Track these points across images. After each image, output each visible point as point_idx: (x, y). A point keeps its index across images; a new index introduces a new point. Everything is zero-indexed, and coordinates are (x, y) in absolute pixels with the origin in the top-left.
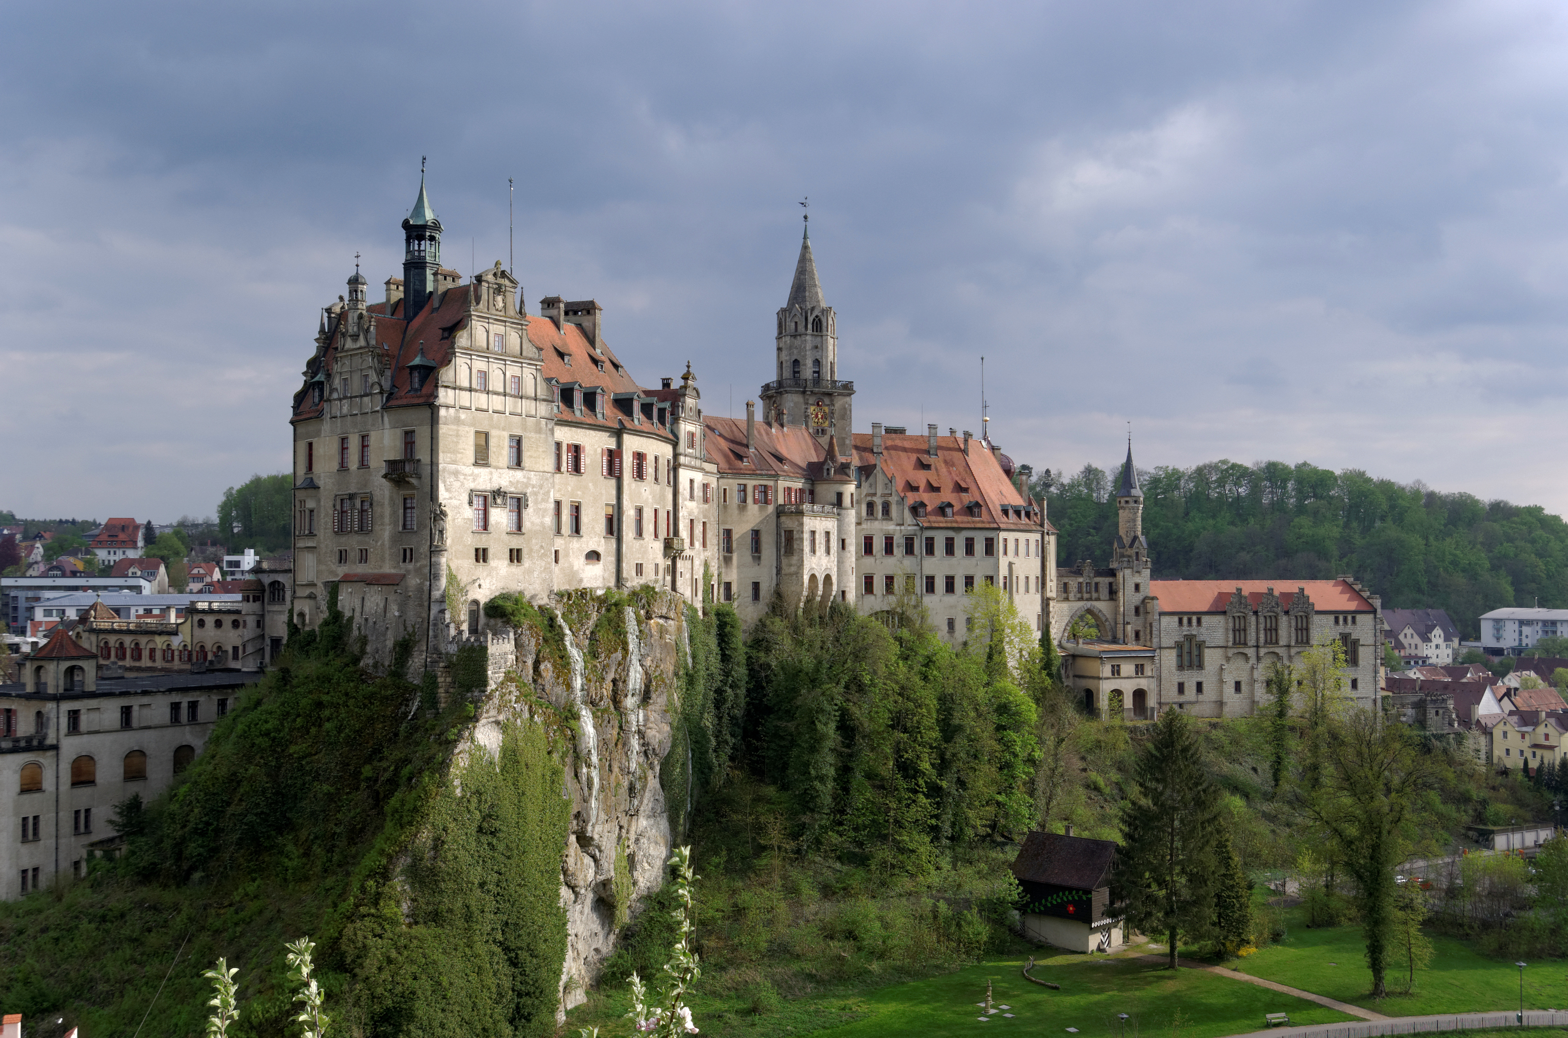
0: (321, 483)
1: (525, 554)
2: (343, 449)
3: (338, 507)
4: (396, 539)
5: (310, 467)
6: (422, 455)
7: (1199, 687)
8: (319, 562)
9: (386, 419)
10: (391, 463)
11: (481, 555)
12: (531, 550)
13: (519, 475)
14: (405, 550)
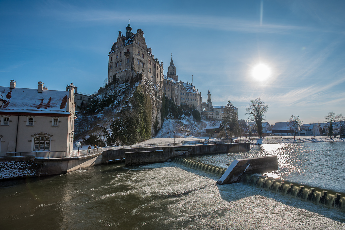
0: (113, 62)
1: (144, 70)
2: (117, 56)
3: (116, 64)
4: (125, 65)
5: (111, 60)
6: (130, 51)
7: (218, 117)
8: (113, 73)
9: (124, 48)
10: (125, 53)
11: (139, 68)
12: (145, 71)
13: (144, 59)
14: (127, 66)
